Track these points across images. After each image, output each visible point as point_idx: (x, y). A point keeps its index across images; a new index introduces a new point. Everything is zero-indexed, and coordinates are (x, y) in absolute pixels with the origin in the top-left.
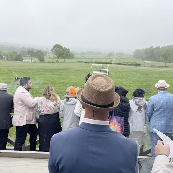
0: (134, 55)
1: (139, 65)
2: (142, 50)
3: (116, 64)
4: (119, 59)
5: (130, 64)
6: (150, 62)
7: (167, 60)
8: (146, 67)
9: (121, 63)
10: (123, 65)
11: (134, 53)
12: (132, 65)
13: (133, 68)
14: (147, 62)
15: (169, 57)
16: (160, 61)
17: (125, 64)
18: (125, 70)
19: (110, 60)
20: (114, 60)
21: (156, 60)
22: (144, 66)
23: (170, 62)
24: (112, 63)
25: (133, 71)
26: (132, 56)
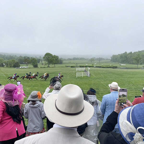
0: (112, 60)
1: (116, 67)
2: (118, 55)
3: (96, 67)
4: (99, 63)
5: (108, 66)
6: (125, 65)
7: (138, 63)
8: (122, 69)
9: (101, 67)
11: (111, 58)
12: (110, 67)
13: (110, 70)
14: (122, 65)
15: (140, 60)
16: (133, 64)
17: (104, 67)
18: (104, 72)
19: (92, 64)
20: (95, 64)
22: (120, 69)
23: (141, 64)
24: (93, 67)
25: (110, 73)
26: (110, 60)
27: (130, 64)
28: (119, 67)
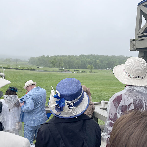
0: (30, 62)
1: (34, 70)
2: (36, 57)
3: (13, 68)
4: (16, 65)
5: (26, 69)
6: (42, 68)
7: (54, 66)
8: (40, 71)
9: (17, 68)
10: (20, 69)
11: (29, 60)
12: (28, 69)
13: (28, 72)
14: (40, 67)
15: (56, 64)
16: (50, 67)
17: (22, 69)
18: (21, 74)
19: (7, 65)
20: (11, 65)
21: (47, 66)
22: (38, 71)
23: (57, 68)
24: (9, 68)
25: (28, 75)
26: (28, 63)
27: (47, 67)
28: (37, 70)
